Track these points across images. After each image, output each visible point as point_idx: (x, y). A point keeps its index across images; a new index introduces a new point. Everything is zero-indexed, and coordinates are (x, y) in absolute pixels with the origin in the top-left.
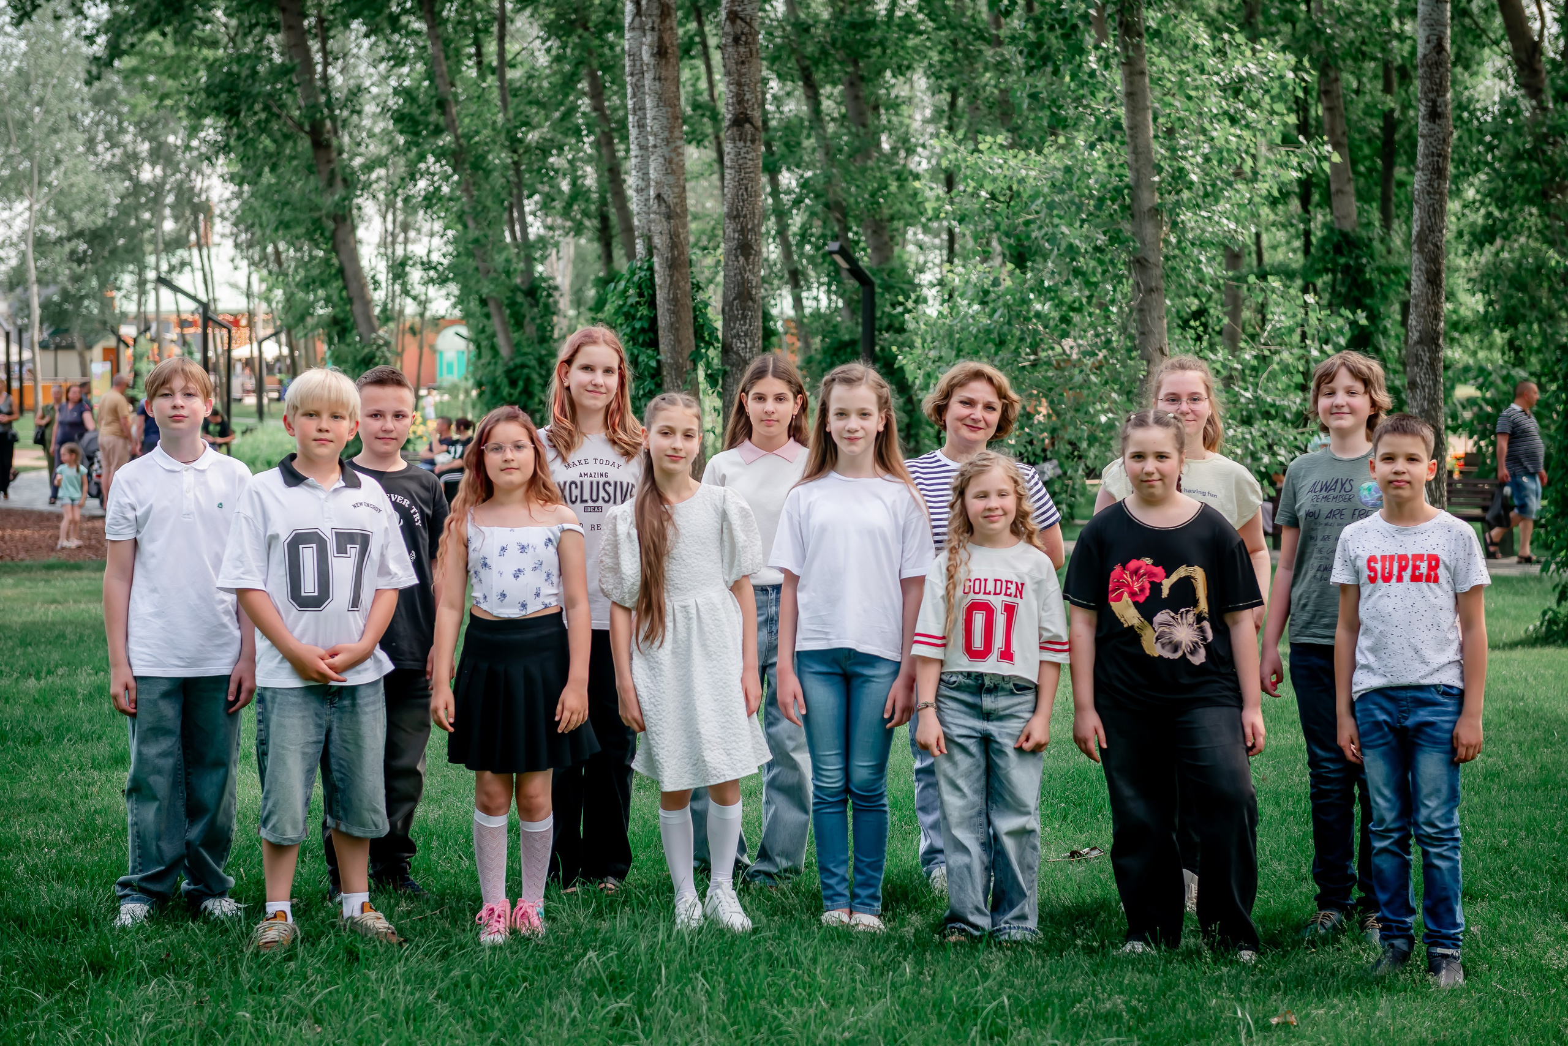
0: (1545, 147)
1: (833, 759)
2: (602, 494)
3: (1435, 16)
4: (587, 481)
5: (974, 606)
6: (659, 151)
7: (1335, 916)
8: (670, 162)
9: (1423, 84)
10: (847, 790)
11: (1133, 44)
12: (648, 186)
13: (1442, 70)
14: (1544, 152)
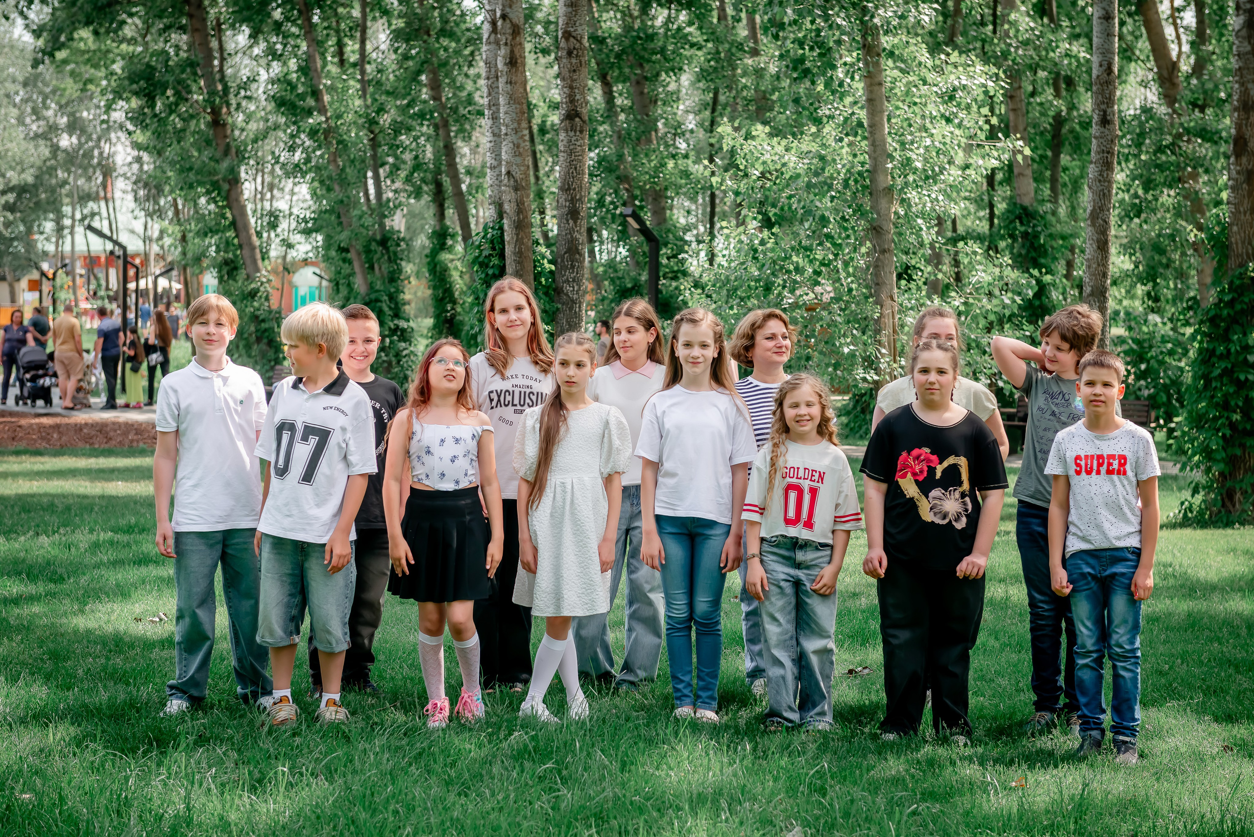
0: (1181, 144)
1: (681, 596)
2: (528, 400)
3: (1106, 46)
4: (517, 390)
5: (790, 487)
6: (509, 138)
7: (1047, 716)
8: (518, 147)
10: (691, 618)
11: (873, 62)
12: (500, 164)
13: (1111, 87)
14: (1180, 147)
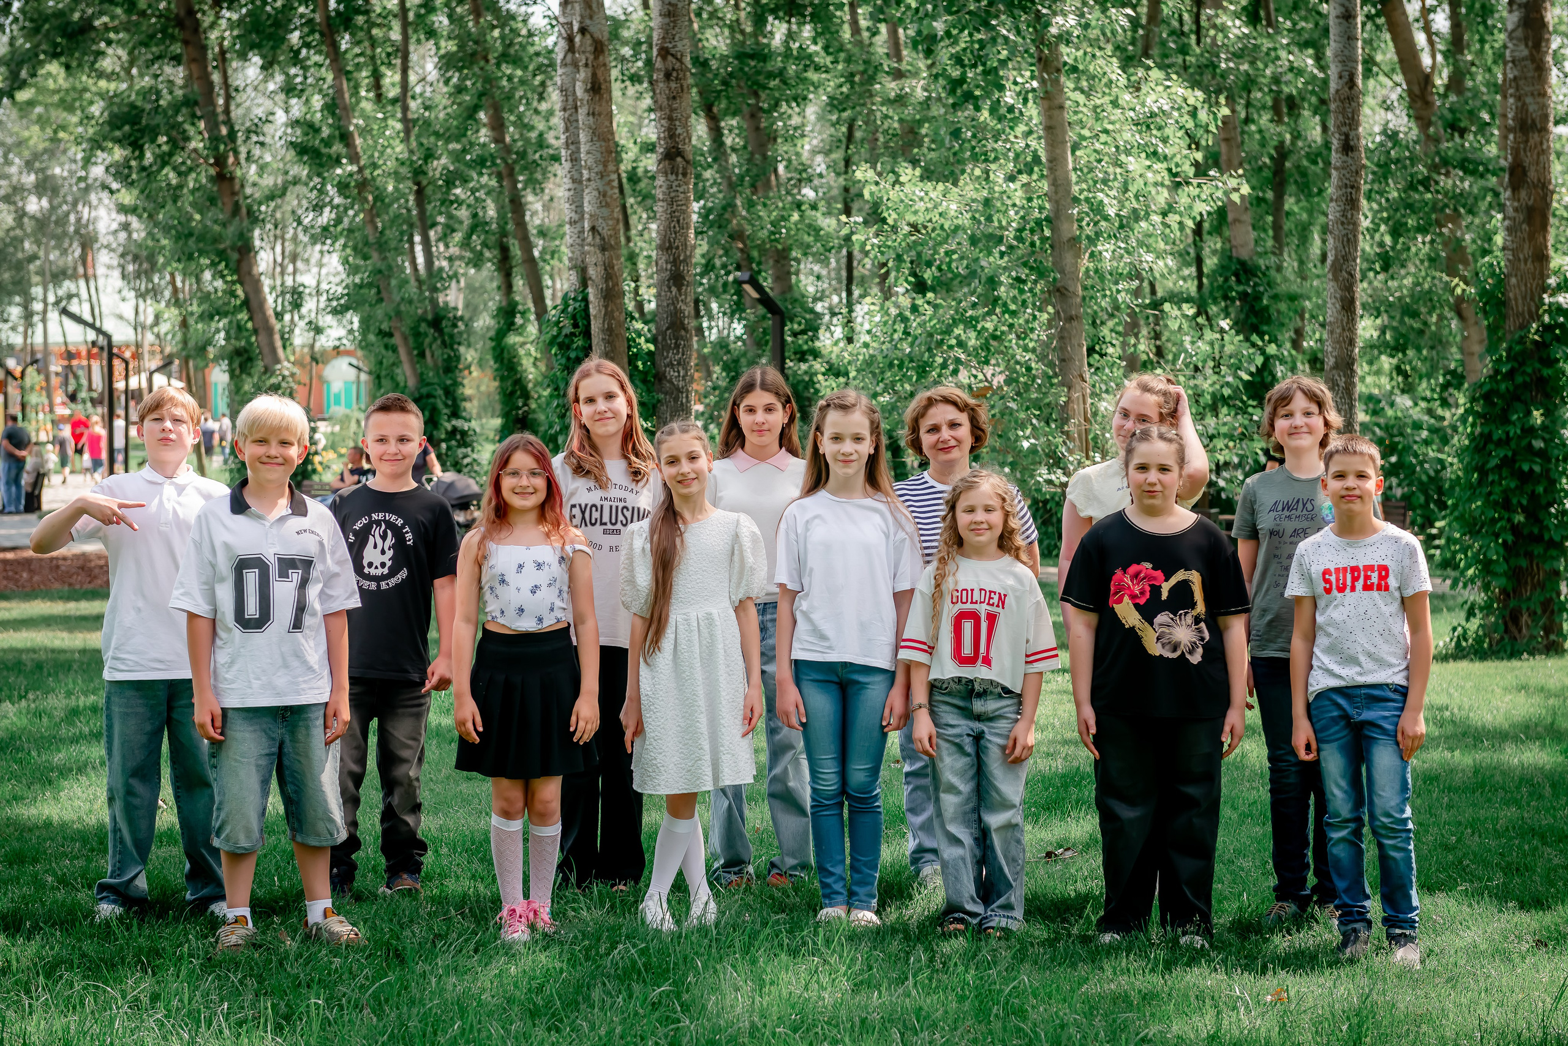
0: (1438, 178)
1: (830, 763)
2: (621, 517)
3: (1346, 52)
4: (605, 505)
5: (963, 615)
6: (593, 184)
7: (1290, 907)
8: (604, 196)
9: (1336, 118)
10: (843, 792)
11: (1051, 81)
12: (582, 218)
13: (1354, 104)
14: (1436, 183)
